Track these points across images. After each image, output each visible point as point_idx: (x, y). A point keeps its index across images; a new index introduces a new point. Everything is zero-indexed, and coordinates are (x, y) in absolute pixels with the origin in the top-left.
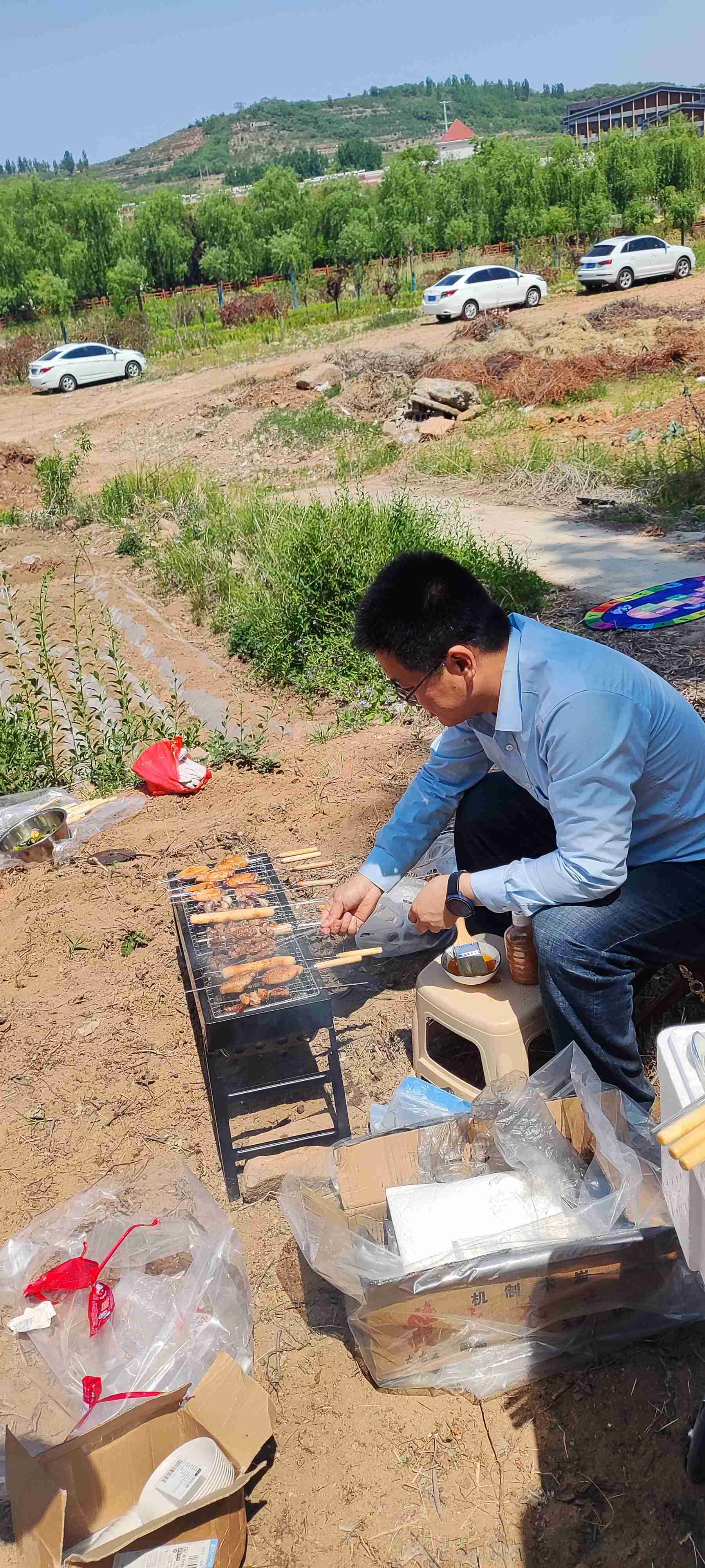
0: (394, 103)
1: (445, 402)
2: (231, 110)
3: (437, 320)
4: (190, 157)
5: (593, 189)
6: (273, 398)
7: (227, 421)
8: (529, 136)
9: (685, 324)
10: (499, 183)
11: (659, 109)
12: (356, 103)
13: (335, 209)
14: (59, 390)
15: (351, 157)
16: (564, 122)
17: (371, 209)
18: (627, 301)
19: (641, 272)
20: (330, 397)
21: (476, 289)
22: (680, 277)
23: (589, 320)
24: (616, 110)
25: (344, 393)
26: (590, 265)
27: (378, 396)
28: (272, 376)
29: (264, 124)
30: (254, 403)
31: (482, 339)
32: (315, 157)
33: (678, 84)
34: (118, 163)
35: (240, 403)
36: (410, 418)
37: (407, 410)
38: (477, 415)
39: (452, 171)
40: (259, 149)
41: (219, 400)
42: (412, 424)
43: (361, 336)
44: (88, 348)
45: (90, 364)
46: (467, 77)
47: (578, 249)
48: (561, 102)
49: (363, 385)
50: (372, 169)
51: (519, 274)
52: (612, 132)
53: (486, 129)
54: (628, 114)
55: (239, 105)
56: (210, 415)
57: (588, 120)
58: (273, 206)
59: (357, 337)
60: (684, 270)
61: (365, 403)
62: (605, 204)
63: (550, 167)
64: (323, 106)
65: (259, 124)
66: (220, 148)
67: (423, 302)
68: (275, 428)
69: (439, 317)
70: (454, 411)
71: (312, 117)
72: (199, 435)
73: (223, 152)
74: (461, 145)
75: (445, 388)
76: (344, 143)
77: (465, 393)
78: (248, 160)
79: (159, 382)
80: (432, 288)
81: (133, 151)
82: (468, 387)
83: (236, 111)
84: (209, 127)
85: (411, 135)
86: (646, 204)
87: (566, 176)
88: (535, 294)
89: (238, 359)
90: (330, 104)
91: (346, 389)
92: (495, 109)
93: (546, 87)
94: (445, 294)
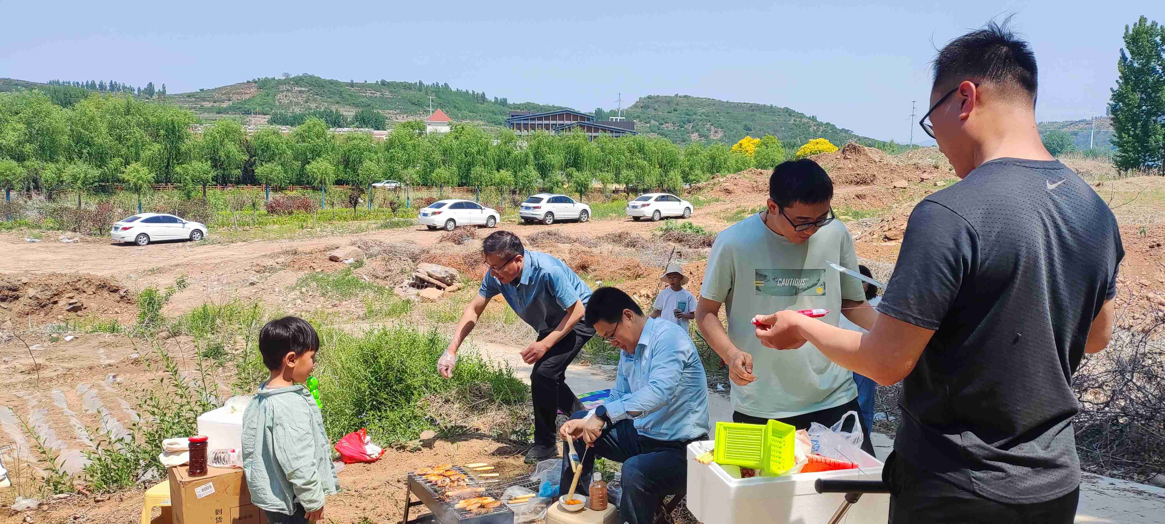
0: (396, 92)
1: (438, 279)
2: (279, 76)
3: (427, 228)
4: (245, 101)
5: (527, 163)
6: (313, 264)
7: (275, 276)
8: (483, 125)
9: (587, 249)
10: (466, 151)
11: (566, 122)
12: (368, 87)
13: (354, 151)
14: (135, 244)
15: (364, 120)
16: (508, 121)
17: (380, 155)
18: (551, 231)
19: (558, 216)
20: (356, 268)
21: (455, 213)
22: (582, 222)
23: (528, 240)
24: (540, 119)
25: (366, 267)
26: (527, 208)
27: (390, 271)
28: (308, 251)
29: (303, 89)
30: (296, 266)
31: (459, 243)
32: (339, 116)
33: (576, 110)
34: (189, 96)
35: (285, 266)
36: (413, 286)
37: (411, 281)
38: (459, 289)
39: (434, 138)
40: (297, 104)
41: (269, 262)
42: (415, 291)
43: (374, 232)
44: (163, 217)
45: (164, 228)
46: (446, 84)
47: (517, 197)
48: (506, 109)
49: (380, 263)
50: (378, 129)
51: (483, 207)
52: (538, 132)
53: (457, 117)
54: (547, 122)
55: (287, 75)
56: (262, 271)
57: (522, 122)
58: (309, 142)
59: (371, 232)
60: (584, 217)
61: (380, 274)
62: (534, 174)
63: (499, 147)
64: (347, 85)
65: (299, 89)
66: (269, 99)
67: (419, 216)
68: (314, 284)
69: (428, 226)
70: (443, 285)
71: (338, 91)
72: (252, 284)
73: (271, 101)
74: (442, 124)
75: (438, 270)
76: (360, 110)
77: (451, 275)
78: (289, 110)
79: (218, 246)
80: (426, 208)
81: (202, 90)
82: (453, 271)
83: (283, 78)
84: (263, 84)
85: (405, 113)
86: (559, 176)
87: (509, 153)
88: (492, 221)
89: (282, 237)
90: (352, 85)
91: (367, 263)
92: (463, 106)
93: (496, 98)
94: (434, 213)
